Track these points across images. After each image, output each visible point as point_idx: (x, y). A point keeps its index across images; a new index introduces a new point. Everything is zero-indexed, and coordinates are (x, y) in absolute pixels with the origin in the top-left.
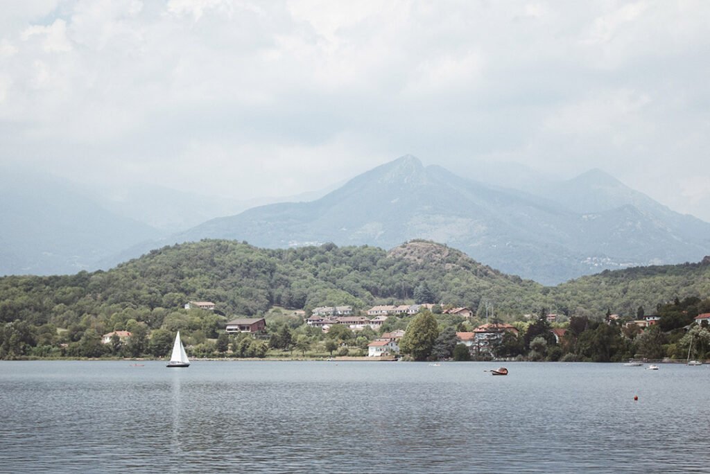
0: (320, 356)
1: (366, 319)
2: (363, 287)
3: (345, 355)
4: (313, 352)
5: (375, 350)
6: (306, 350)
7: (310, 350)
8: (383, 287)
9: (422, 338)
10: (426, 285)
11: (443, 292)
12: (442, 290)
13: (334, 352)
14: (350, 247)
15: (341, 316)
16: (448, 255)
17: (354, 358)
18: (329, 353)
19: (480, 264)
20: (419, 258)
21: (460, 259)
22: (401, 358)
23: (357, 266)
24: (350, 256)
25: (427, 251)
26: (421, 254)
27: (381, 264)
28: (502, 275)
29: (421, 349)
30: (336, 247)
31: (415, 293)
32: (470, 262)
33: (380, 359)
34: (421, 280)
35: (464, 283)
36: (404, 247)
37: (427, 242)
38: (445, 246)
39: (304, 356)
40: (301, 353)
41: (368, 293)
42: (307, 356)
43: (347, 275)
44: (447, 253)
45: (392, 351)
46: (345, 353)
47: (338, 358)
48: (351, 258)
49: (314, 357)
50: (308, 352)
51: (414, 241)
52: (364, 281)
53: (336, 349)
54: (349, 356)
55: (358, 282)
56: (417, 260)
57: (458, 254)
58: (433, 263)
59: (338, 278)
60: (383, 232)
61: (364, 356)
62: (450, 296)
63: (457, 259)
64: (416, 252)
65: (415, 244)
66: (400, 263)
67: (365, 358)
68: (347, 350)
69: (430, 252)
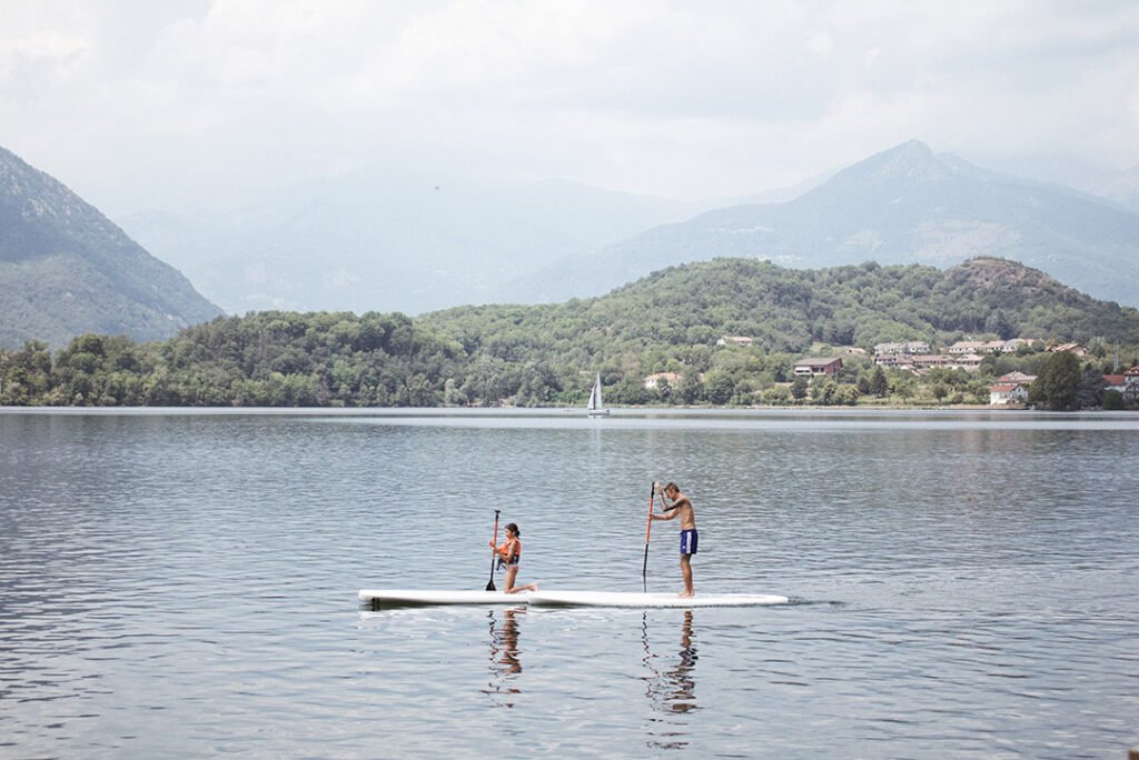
0: (927, 404)
1: (950, 358)
2: (921, 318)
3: (959, 402)
4: (917, 398)
5: (998, 396)
6: (908, 396)
7: (913, 396)
8: (946, 317)
9: (1062, 382)
10: (1001, 315)
11: (1023, 324)
12: (1022, 321)
13: (943, 399)
14: (896, 266)
15: (914, 354)
16: (1025, 276)
17: (974, 407)
18: (937, 401)
19: (1066, 287)
20: (987, 280)
21: (1040, 281)
22: (1033, 407)
23: (909, 290)
24: (899, 278)
25: (998, 271)
26: (990, 275)
27: (940, 288)
28: (1094, 301)
29: (1060, 395)
30: (879, 267)
31: (987, 325)
32: (1054, 285)
33: (1007, 407)
34: (992, 308)
35: (1049, 312)
36: (966, 266)
37: (997, 260)
38: (1020, 265)
39: (906, 403)
40: (902, 401)
41: (929, 325)
42: (910, 403)
43: (898, 302)
44: (1023, 273)
45: (1020, 398)
46: (958, 401)
47: (952, 406)
48: (901, 281)
49: (919, 404)
50: (911, 399)
51: (979, 258)
52: (922, 310)
53: (945, 395)
54: (965, 403)
55: (914, 311)
56: (986, 283)
57: (1037, 275)
58: (1007, 287)
59: (888, 306)
60: (880, 243)
61: (984, 403)
62: (1034, 329)
63: (1037, 282)
64: (983, 272)
65: (981, 262)
66: (963, 287)
67: (987, 406)
68: (961, 397)
69: (1001, 272)
